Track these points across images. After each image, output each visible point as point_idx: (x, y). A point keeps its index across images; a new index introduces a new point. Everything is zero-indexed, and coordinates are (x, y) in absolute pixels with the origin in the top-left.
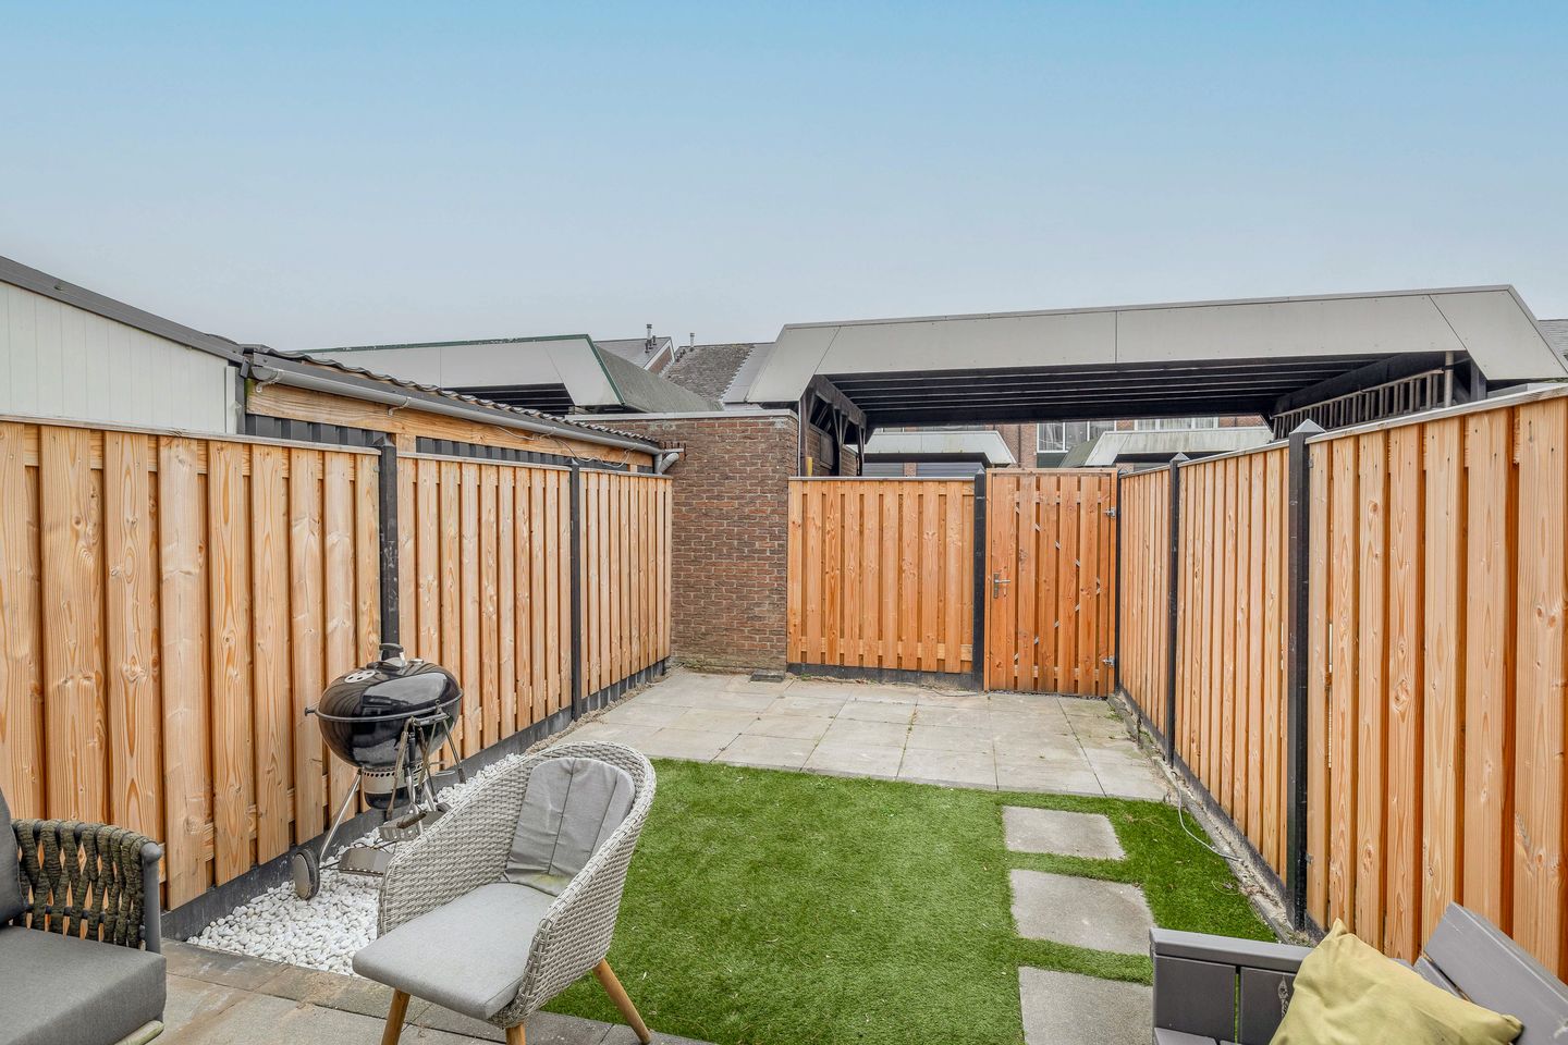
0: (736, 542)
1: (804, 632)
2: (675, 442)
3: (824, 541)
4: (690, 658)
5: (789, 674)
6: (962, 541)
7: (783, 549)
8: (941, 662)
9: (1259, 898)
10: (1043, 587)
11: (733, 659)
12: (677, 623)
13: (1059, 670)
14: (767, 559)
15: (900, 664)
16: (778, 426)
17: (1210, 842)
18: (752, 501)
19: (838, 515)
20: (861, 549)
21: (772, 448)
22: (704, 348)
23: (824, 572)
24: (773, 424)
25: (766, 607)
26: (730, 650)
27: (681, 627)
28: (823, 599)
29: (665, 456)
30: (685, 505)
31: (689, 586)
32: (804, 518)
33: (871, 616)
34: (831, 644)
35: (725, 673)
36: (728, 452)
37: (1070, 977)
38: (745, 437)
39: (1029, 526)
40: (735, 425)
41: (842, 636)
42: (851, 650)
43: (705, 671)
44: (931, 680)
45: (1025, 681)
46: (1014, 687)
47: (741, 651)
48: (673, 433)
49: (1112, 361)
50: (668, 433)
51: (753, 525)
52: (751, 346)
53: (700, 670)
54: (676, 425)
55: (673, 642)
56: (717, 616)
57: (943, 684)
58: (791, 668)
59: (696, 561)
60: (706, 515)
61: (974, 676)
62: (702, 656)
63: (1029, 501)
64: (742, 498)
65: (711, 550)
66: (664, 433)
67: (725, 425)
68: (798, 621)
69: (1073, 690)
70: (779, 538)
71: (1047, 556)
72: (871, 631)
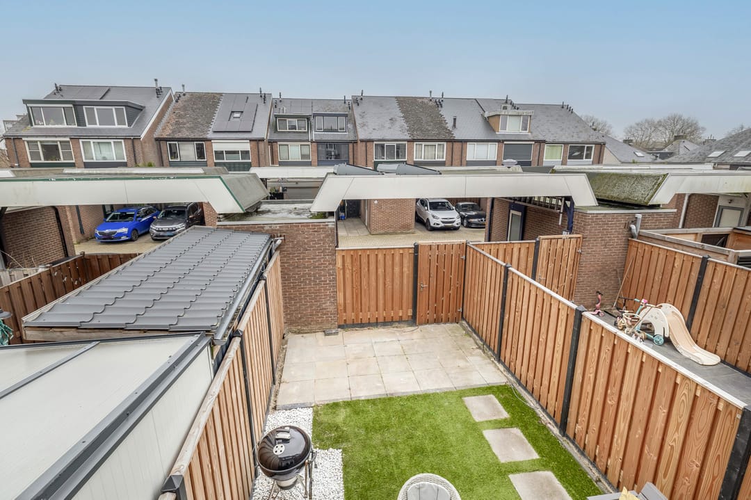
0: (313, 278)
1: (345, 312)
2: (279, 235)
3: (352, 275)
4: (294, 329)
5: (339, 329)
6: (409, 271)
7: (335, 279)
8: (401, 317)
9: (549, 425)
10: (438, 286)
11: (314, 327)
12: (286, 315)
13: (443, 315)
14: (328, 284)
15: (385, 319)
16: (330, 226)
17: (526, 401)
18: (319, 260)
19: (359, 263)
20: (369, 277)
21: (327, 236)
22: (192, 94)
23: (353, 287)
24: (327, 225)
25: (328, 304)
26: (312, 323)
27: (289, 316)
28: (353, 298)
29: (275, 242)
30: (286, 263)
31: (291, 299)
32: (344, 266)
33: (373, 303)
34: (357, 316)
35: (311, 333)
36: (307, 238)
37: (522, 474)
38: (315, 231)
39: (434, 264)
40: (309, 226)
41: (361, 311)
42: (365, 316)
43: (301, 333)
44: (397, 324)
45: (431, 320)
46: (427, 322)
47: (317, 323)
48: (278, 230)
49: (464, 197)
50: (275, 230)
51: (321, 270)
52: (221, 94)
53: (299, 333)
54: (280, 227)
55: (285, 323)
56: (306, 310)
57: (402, 325)
58: (340, 327)
59: (293, 288)
60: (297, 267)
61: (414, 320)
62: (299, 327)
63: (435, 255)
64: (315, 258)
65: (301, 282)
66: (273, 230)
67: (304, 226)
68: (342, 308)
69: (447, 321)
70: (333, 275)
71: (441, 275)
72: (373, 309)
